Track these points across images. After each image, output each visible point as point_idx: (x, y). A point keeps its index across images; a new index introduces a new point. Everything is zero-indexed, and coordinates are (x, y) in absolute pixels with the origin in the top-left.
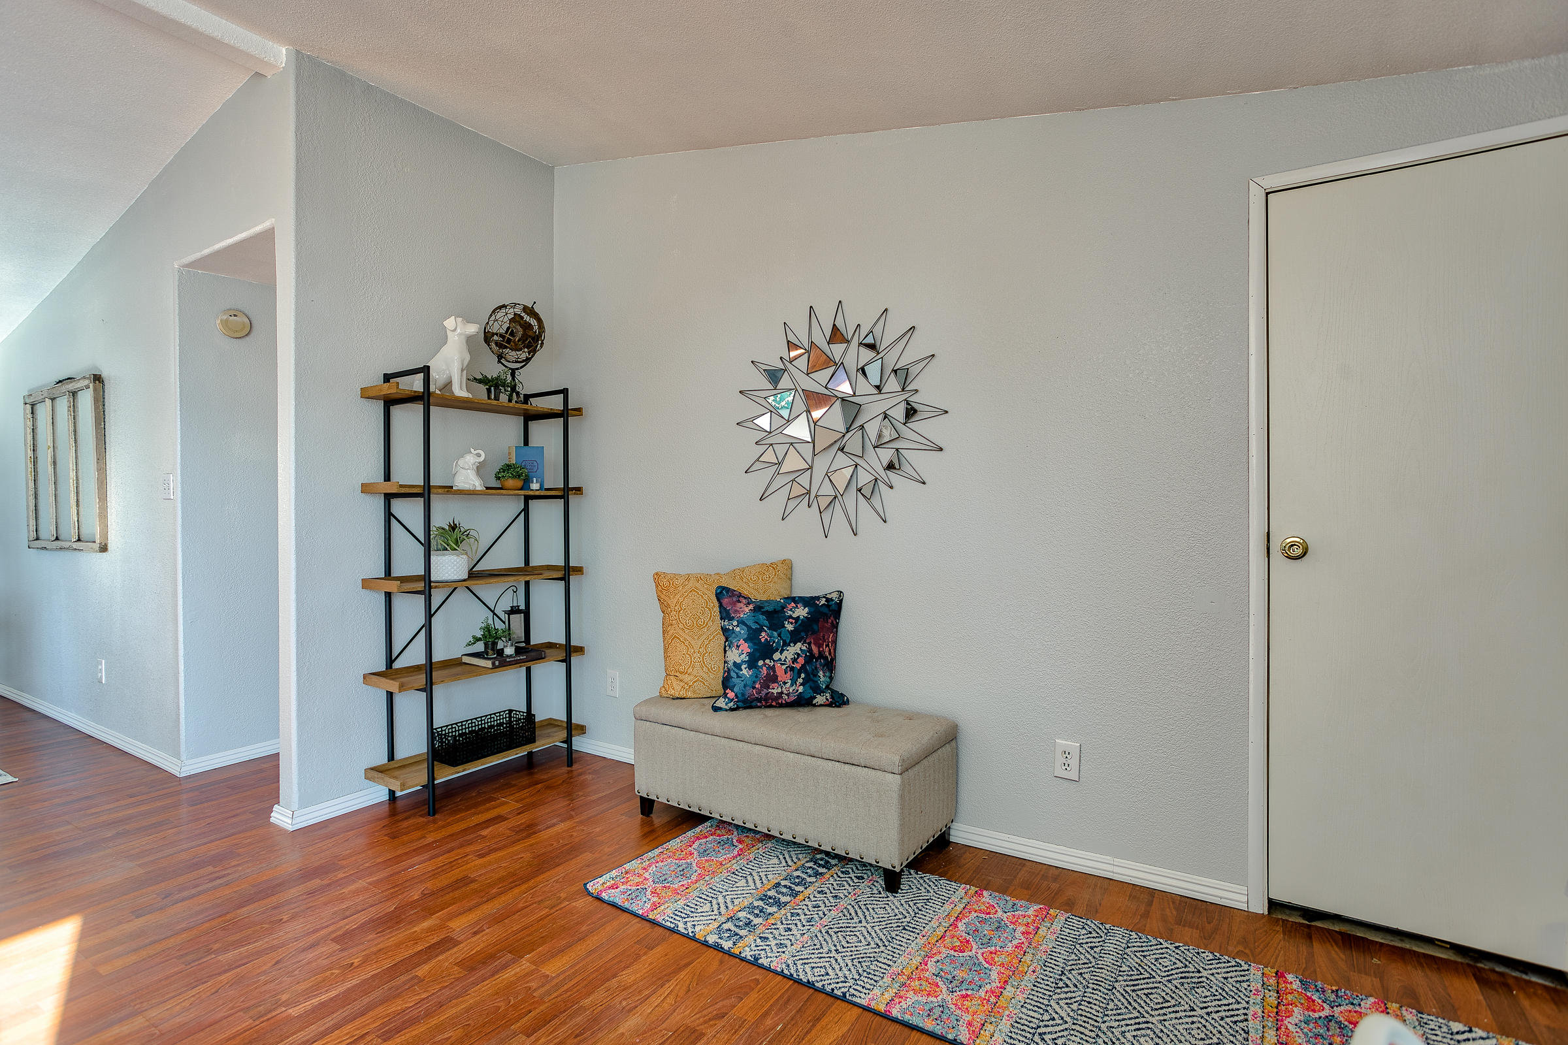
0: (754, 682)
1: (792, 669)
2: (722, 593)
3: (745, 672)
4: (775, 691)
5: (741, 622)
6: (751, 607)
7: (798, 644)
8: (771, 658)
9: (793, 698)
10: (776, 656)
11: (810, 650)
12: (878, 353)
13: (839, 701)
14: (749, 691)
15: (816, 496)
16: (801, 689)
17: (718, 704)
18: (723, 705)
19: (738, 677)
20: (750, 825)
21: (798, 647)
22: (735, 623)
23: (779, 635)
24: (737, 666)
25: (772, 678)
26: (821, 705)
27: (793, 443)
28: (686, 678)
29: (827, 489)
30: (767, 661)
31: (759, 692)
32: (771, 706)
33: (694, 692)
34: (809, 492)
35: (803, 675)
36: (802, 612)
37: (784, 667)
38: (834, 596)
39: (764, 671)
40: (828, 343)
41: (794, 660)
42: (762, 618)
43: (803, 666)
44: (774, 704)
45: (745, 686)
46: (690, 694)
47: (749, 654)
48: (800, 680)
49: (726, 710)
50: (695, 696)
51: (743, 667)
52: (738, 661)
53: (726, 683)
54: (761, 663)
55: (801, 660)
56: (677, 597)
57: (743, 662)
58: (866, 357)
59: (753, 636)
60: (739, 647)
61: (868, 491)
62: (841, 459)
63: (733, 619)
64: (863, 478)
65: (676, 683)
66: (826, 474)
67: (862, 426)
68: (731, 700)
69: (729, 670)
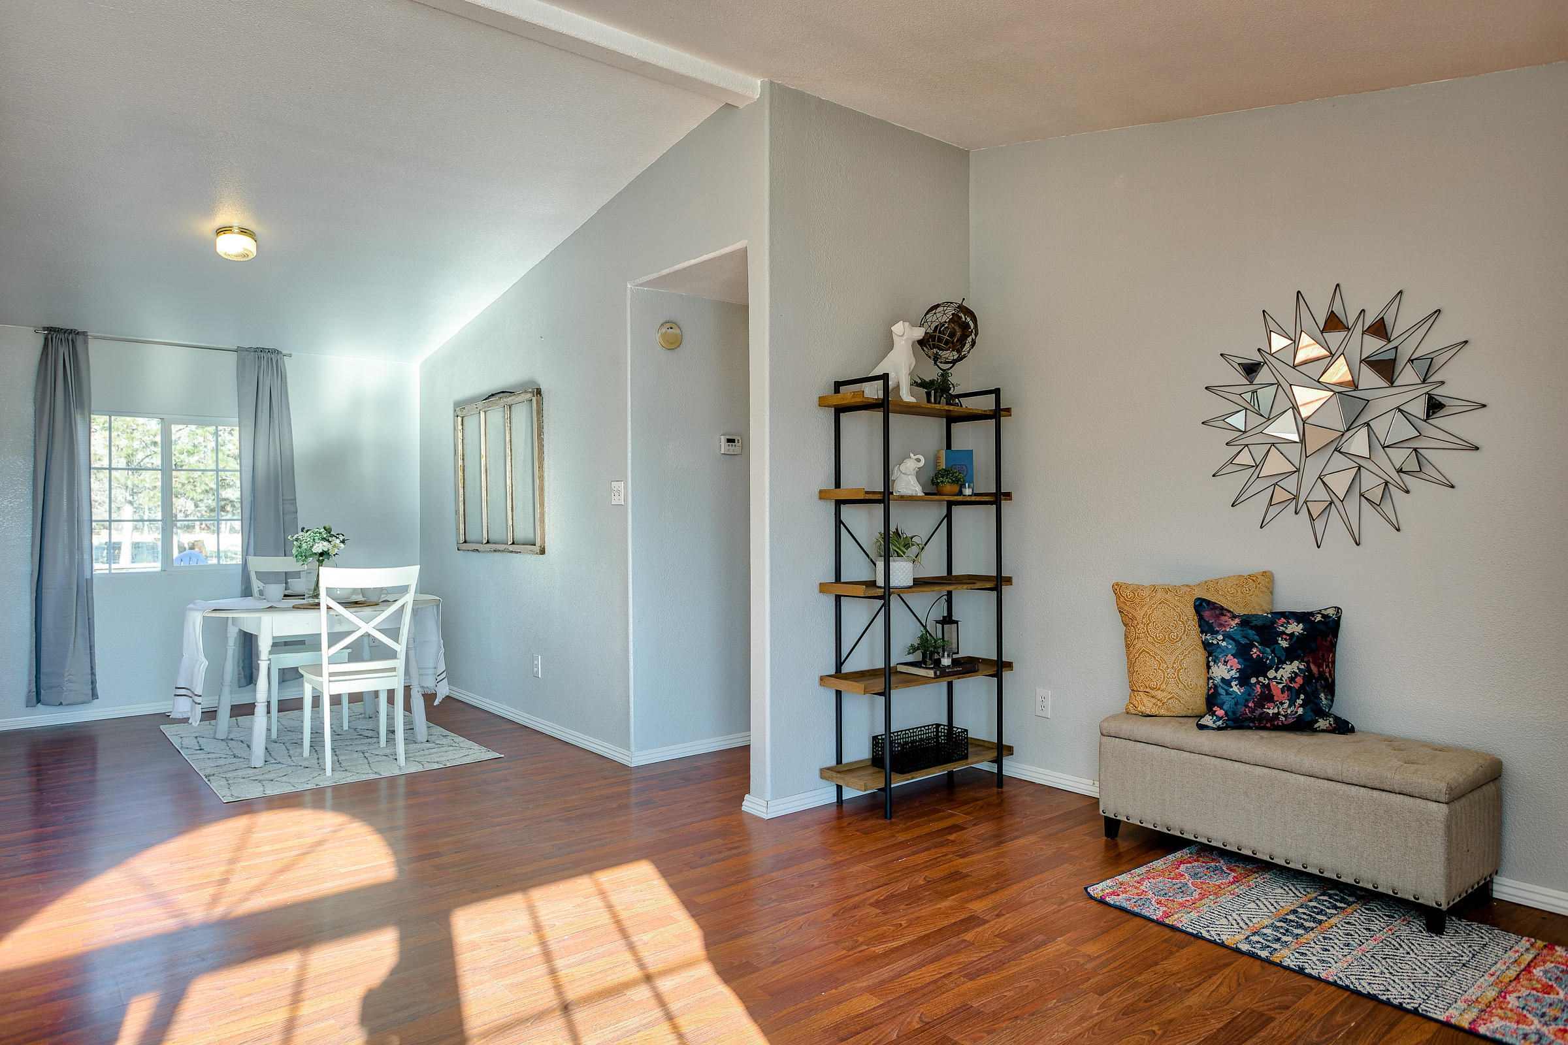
0: (1247, 701)
1: (1289, 689)
2: (1202, 606)
3: (1235, 688)
4: (1270, 712)
5: (1227, 637)
6: (1237, 621)
7: (1296, 663)
8: (1265, 676)
9: (1291, 720)
10: (1271, 674)
11: (1308, 669)
12: (1389, 341)
13: (1343, 727)
14: (1241, 709)
15: (1306, 502)
16: (1300, 711)
17: (1203, 721)
18: (1210, 724)
19: (1228, 693)
20: (1247, 852)
21: (1295, 666)
22: (1220, 637)
23: (1273, 651)
24: (1226, 682)
25: (1267, 697)
26: (1323, 731)
27: (1274, 443)
28: (1159, 694)
29: (1320, 493)
30: (1261, 679)
31: (1252, 711)
32: (1264, 728)
33: (1168, 710)
34: (1296, 498)
35: (1302, 696)
36: (1296, 628)
37: (1280, 686)
38: (1331, 612)
39: (1258, 689)
40: (1322, 332)
41: (1292, 679)
42: (1251, 633)
43: (1302, 686)
44: (1269, 725)
45: (1236, 704)
46: (1162, 712)
47: (1239, 671)
48: (1299, 702)
49: (1213, 729)
50: (1169, 714)
51: (1233, 684)
52: (1227, 677)
53: (1212, 700)
54: (1253, 680)
55: (1299, 680)
56: (1145, 609)
57: (1233, 678)
58: (1373, 345)
59: (1242, 652)
60: (1226, 662)
61: (1376, 495)
62: (1339, 461)
63: (1217, 632)
64: (1369, 482)
65: (1145, 699)
66: (1319, 477)
67: (1367, 424)
68: (1220, 718)
69: (1215, 687)
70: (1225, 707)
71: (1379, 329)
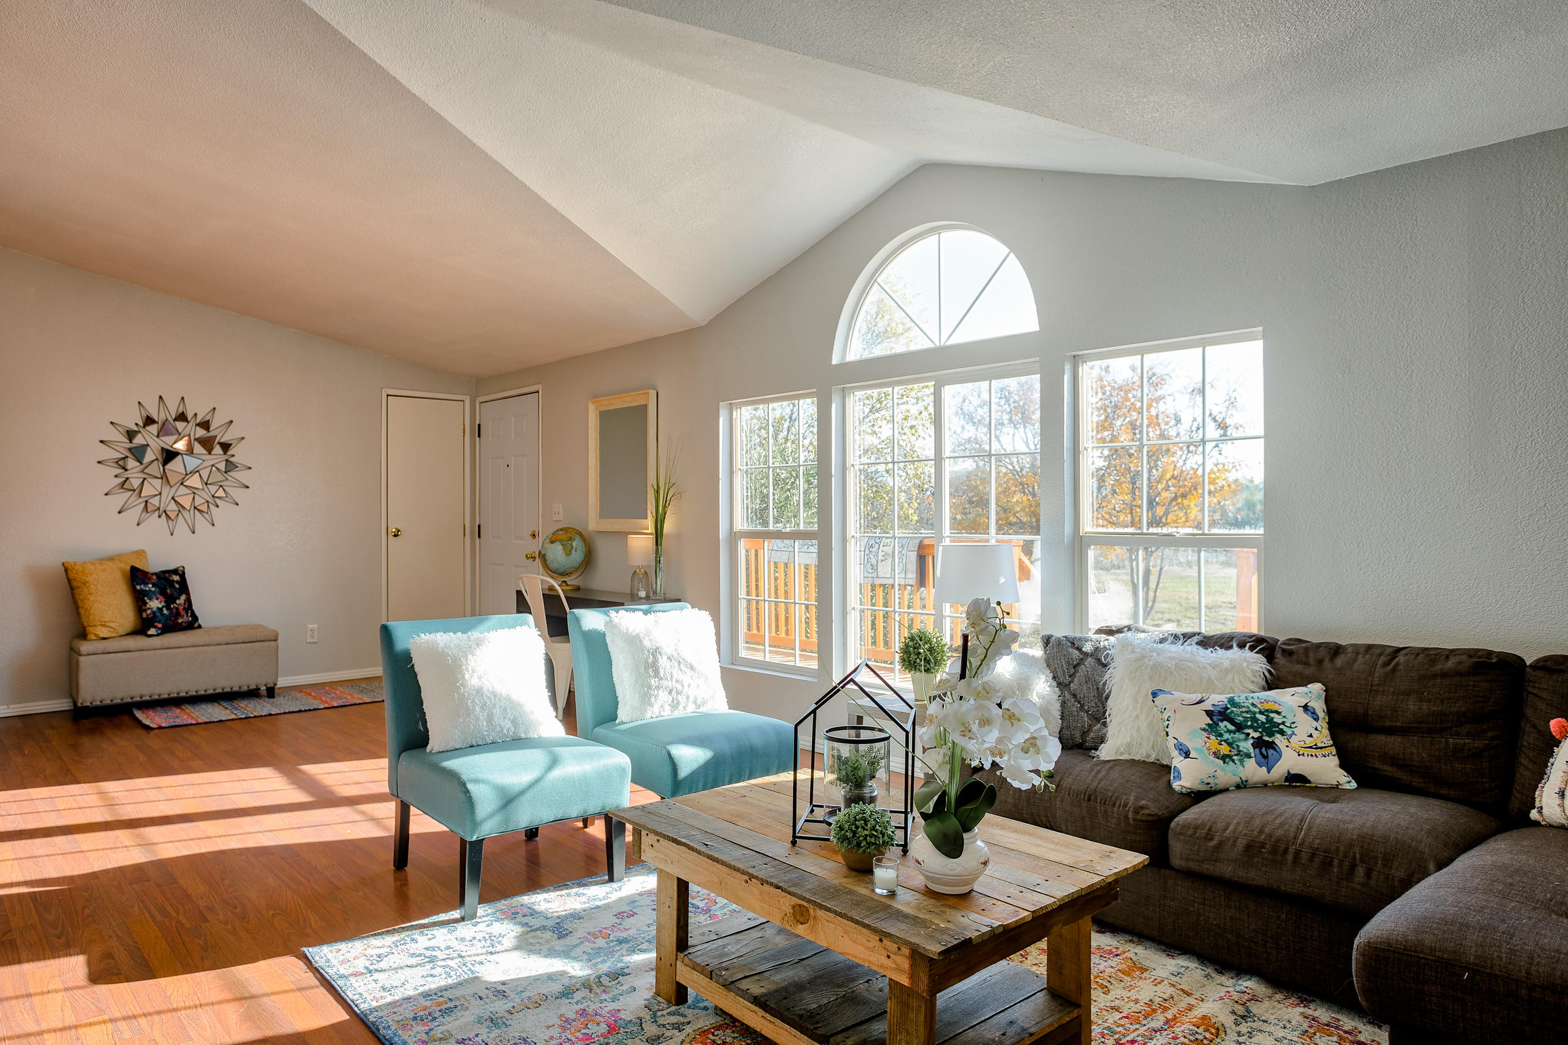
0: (171, 617)
1: (183, 609)
2: (133, 571)
3: (165, 612)
4: (179, 621)
5: (153, 585)
6: (154, 576)
7: (182, 595)
8: (174, 603)
9: (186, 625)
10: (178, 602)
12: (209, 432)
13: (198, 626)
14: (169, 622)
15: (165, 511)
16: (188, 619)
17: (149, 633)
18: (153, 633)
19: (162, 615)
21: (184, 597)
22: (150, 586)
23: (173, 590)
24: (160, 609)
25: (178, 614)
26: (195, 628)
27: (147, 478)
28: (110, 625)
29: (173, 506)
30: (174, 605)
31: (174, 622)
32: (176, 630)
33: (118, 632)
34: (159, 509)
35: (190, 611)
36: (174, 578)
37: (180, 608)
38: (181, 569)
39: (174, 610)
40: (174, 421)
41: (185, 604)
43: (187, 607)
44: (178, 629)
45: (167, 619)
46: (113, 635)
47: (165, 602)
48: (190, 614)
49: (155, 635)
50: (119, 634)
51: (164, 609)
52: (160, 606)
54: (172, 606)
55: (187, 603)
56: (91, 576)
57: (163, 607)
58: (201, 432)
59: (163, 592)
60: (157, 599)
61: (204, 508)
62: (183, 490)
63: (148, 584)
64: (199, 501)
65: (103, 629)
66: (173, 498)
67: (198, 471)
68: (159, 629)
69: (154, 613)
70: (162, 622)
71: (205, 425)
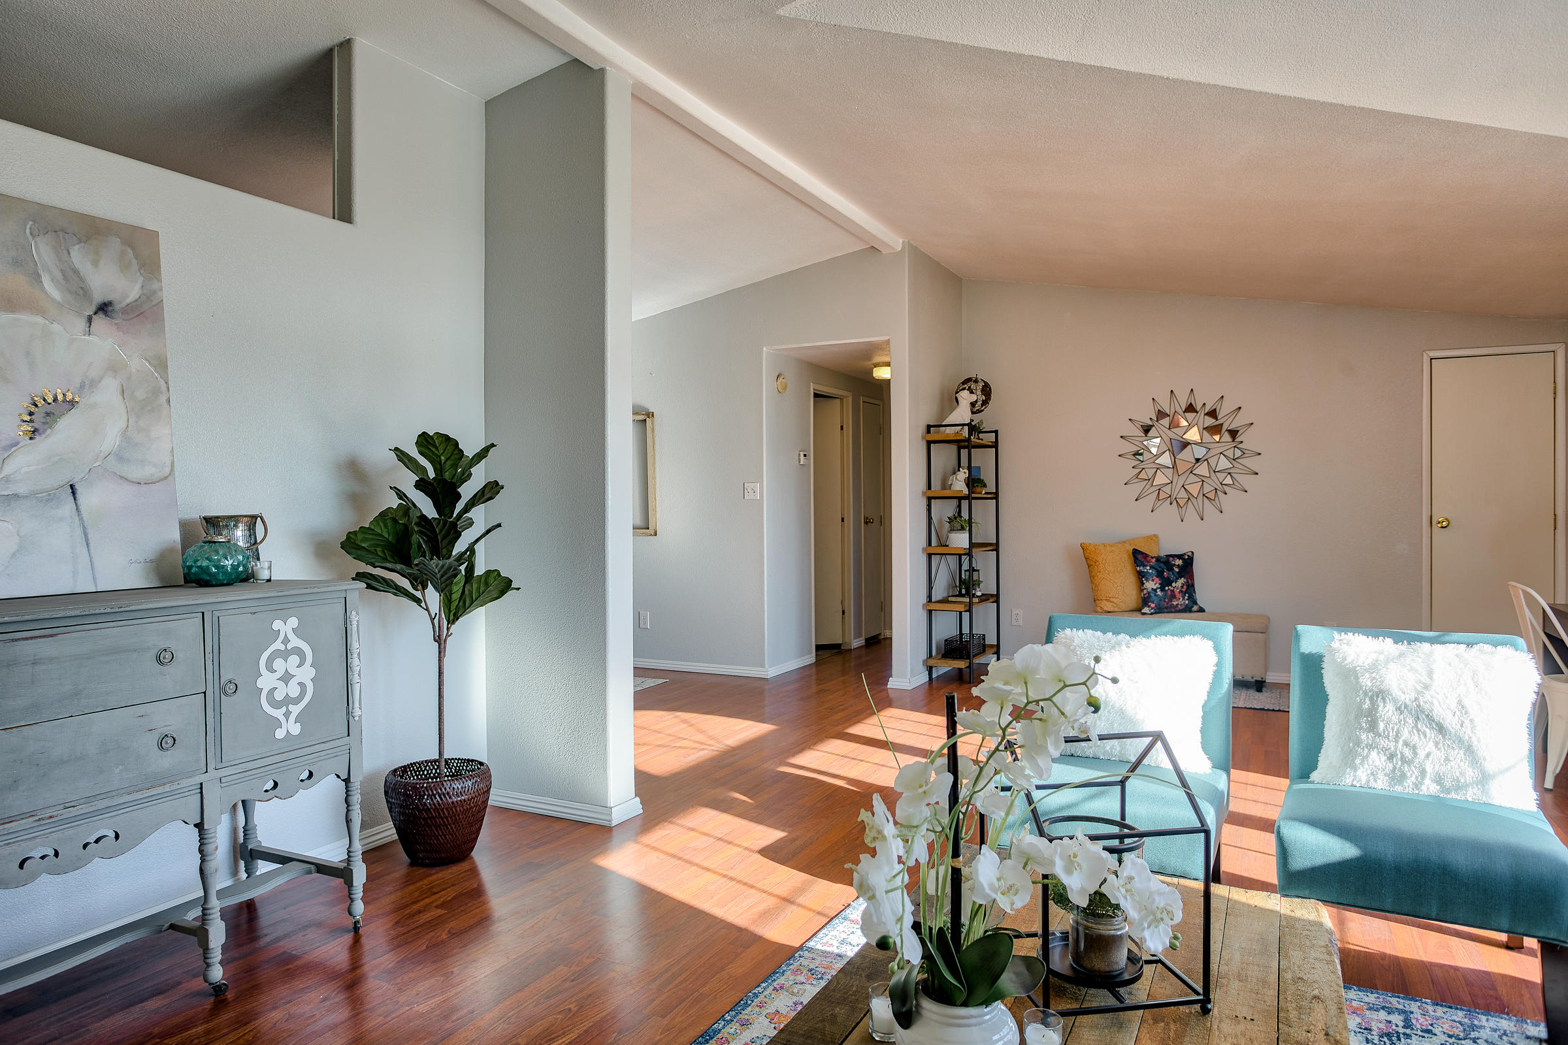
0: (1165, 598)
1: (1182, 591)
2: (1136, 553)
3: (1159, 592)
4: (1175, 603)
5: (1152, 567)
6: (1154, 559)
7: (1183, 579)
8: (1171, 586)
9: (1183, 607)
10: (1174, 584)
11: (1188, 582)
12: (1217, 420)
13: (1201, 610)
14: (1161, 603)
15: (1175, 498)
16: (1187, 602)
17: (1143, 611)
18: (1148, 612)
19: (1156, 595)
21: (1181, 581)
22: (1148, 568)
23: (1173, 573)
24: (1155, 590)
25: (1173, 596)
26: (1195, 612)
27: (1159, 467)
28: (1114, 600)
29: (1183, 494)
30: (1170, 587)
31: (1167, 603)
32: (1171, 612)
33: (1119, 608)
34: (1170, 496)
35: (1187, 595)
36: (1179, 562)
37: (1178, 590)
38: (1190, 554)
39: (1169, 592)
40: (1184, 412)
41: (1182, 587)
42: (1162, 565)
43: (1186, 590)
44: (1173, 610)
45: (1160, 600)
46: (1116, 610)
47: (1160, 584)
48: (1186, 598)
49: (1149, 614)
50: (1120, 610)
51: (1158, 590)
52: (1153, 588)
53: (1145, 601)
54: (1167, 588)
55: (1185, 587)
56: (1102, 556)
57: (1157, 588)
58: (1210, 421)
59: (1160, 574)
60: (1153, 580)
61: (1211, 496)
62: (1192, 478)
63: (1146, 566)
64: (1207, 488)
65: (1107, 603)
66: (1183, 486)
67: (1206, 460)
68: (1152, 608)
69: (1149, 593)
70: (1155, 602)
71: (1213, 414)
